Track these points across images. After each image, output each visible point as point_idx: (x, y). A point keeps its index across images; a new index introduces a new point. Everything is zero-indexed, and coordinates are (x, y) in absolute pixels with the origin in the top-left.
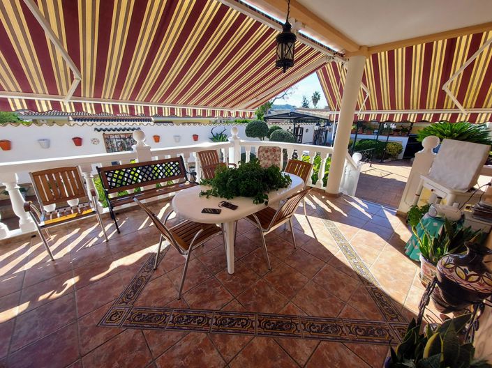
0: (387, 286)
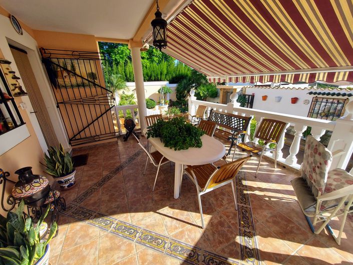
0: (82, 227)
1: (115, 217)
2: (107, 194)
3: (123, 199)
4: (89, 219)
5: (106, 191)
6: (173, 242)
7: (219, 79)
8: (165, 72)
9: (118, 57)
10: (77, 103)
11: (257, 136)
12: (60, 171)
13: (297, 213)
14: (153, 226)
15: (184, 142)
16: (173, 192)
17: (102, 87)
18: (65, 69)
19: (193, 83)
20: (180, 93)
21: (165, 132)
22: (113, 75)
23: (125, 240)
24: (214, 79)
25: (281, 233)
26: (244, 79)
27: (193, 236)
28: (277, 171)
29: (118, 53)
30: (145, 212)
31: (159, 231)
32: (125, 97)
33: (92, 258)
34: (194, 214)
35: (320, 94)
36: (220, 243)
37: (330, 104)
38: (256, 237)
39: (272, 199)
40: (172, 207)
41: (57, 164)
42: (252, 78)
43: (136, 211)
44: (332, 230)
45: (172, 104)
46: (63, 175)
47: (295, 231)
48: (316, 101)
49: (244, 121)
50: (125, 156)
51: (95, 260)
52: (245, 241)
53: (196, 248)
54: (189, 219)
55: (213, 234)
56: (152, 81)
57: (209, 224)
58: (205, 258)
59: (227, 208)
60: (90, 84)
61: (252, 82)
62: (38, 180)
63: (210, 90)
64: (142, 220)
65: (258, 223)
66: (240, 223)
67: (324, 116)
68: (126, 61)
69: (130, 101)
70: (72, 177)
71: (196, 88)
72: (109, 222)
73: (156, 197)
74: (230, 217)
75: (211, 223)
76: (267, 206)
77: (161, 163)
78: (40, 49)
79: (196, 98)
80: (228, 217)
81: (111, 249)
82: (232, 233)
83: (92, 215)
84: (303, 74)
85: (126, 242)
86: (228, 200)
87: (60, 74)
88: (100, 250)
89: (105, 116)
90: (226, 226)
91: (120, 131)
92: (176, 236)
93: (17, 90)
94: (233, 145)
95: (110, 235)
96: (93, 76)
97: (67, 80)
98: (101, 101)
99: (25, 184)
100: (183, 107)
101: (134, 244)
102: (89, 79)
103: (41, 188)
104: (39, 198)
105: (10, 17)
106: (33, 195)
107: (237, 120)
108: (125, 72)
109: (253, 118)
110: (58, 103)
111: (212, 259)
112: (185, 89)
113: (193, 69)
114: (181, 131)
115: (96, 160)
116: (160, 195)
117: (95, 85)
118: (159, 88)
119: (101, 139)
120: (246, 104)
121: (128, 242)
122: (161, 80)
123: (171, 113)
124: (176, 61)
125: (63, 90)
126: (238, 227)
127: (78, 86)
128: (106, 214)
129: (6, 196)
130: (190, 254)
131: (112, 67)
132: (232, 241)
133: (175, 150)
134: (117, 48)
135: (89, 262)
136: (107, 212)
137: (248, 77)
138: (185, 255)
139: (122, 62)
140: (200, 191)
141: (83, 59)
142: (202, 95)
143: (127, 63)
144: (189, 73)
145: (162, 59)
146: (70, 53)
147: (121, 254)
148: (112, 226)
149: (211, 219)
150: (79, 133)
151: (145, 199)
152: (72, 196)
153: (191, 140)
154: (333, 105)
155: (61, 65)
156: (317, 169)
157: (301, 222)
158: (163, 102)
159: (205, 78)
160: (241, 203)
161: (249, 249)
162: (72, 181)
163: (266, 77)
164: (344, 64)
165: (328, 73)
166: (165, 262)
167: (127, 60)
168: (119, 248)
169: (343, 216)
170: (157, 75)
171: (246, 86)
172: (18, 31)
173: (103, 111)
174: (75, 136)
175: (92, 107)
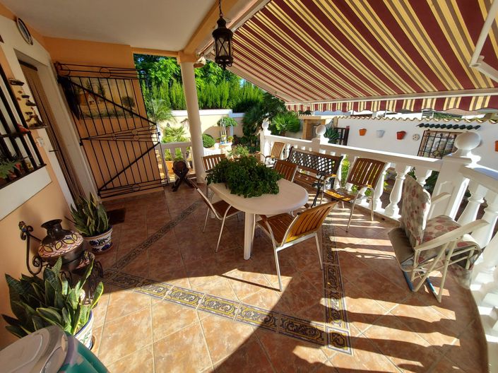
0: (128, 296)
1: (170, 283)
2: (156, 257)
3: (179, 261)
4: (135, 286)
5: (155, 253)
6: (244, 307)
7: (302, 106)
8: (227, 96)
9: (159, 74)
10: (108, 139)
11: (349, 181)
12: (92, 228)
13: (394, 270)
14: (219, 290)
15: (256, 187)
16: (243, 252)
17: (141, 117)
18: (91, 92)
19: (266, 112)
20: (248, 126)
21: (231, 175)
22: (152, 100)
23: (185, 308)
24: (295, 106)
25: (374, 292)
26: (334, 106)
27: (268, 300)
28: (374, 225)
29: (160, 69)
30: (207, 276)
31: (225, 295)
32: (171, 132)
33: (144, 328)
34: (269, 276)
35: (432, 126)
36: (302, 305)
37: (445, 140)
38: (344, 298)
39: (366, 257)
40: (242, 269)
41: (89, 219)
42: (344, 105)
43: (197, 275)
44: (433, 287)
45: (237, 141)
46: (96, 234)
47: (390, 290)
48: (428, 135)
49: (334, 162)
50: (176, 211)
51: (148, 330)
52: (332, 303)
53: (273, 313)
54: (263, 282)
55: (293, 297)
56: (209, 108)
57: (288, 286)
58: (283, 322)
59: (310, 268)
60: (126, 112)
61: (344, 110)
62: (71, 236)
63: (289, 122)
64: (205, 284)
65: (347, 283)
66: (326, 284)
67: (437, 155)
68: (171, 80)
69: (179, 137)
70: (107, 236)
71: (270, 119)
72: (162, 289)
73: (220, 259)
74: (314, 278)
75: (291, 285)
76: (360, 263)
77: (227, 215)
78: (55, 64)
79: (270, 132)
80: (311, 277)
81: (168, 318)
82: (315, 294)
83: (139, 282)
84: (407, 100)
85: (185, 310)
86: (311, 258)
87: (83, 98)
88: (154, 320)
89: (146, 156)
90: (309, 286)
91: (167, 178)
92: (248, 300)
93: (33, 121)
94: (319, 193)
95: (165, 303)
96: (128, 101)
97: (93, 107)
98: (140, 136)
99: (54, 240)
100: (253, 145)
101: (195, 311)
102: (124, 106)
103: (74, 246)
104: (72, 259)
105: (16, 21)
106: (65, 254)
107: (324, 160)
108: (169, 96)
109: (344, 157)
110: (81, 140)
111: (292, 323)
112: (255, 120)
113: (265, 92)
114: (251, 174)
115: (137, 216)
116: (226, 255)
117: (132, 113)
118: (218, 118)
119: (141, 188)
120: (338, 140)
121: (188, 309)
122: (221, 108)
123: (236, 153)
124: (242, 82)
125: (89, 122)
126: (324, 288)
127: (109, 115)
128: (158, 280)
129: (31, 256)
130: (266, 319)
131: (150, 89)
132: (316, 303)
133: (245, 197)
134: (158, 61)
135: (141, 332)
136: (158, 277)
137: (339, 103)
138: (260, 320)
139: (165, 82)
140: (277, 247)
141: (116, 79)
142: (278, 128)
143: (172, 83)
144: (261, 98)
145: (222, 78)
146: (97, 69)
147: (181, 322)
148: (167, 293)
149: (291, 281)
150: (112, 180)
151: (207, 261)
152: (109, 262)
153: (265, 184)
154: (449, 140)
155: (85, 86)
156: (414, 214)
157: (398, 280)
158: (225, 138)
159: (282, 105)
160: (328, 262)
161: (336, 310)
162: (108, 242)
163: (362, 103)
164: (455, 88)
165: (437, 99)
166: (235, 329)
167: (172, 78)
168: (177, 316)
169: (444, 269)
170: (216, 100)
171: (338, 116)
172: (27, 39)
173: (144, 150)
174: (105, 185)
175: (128, 144)
